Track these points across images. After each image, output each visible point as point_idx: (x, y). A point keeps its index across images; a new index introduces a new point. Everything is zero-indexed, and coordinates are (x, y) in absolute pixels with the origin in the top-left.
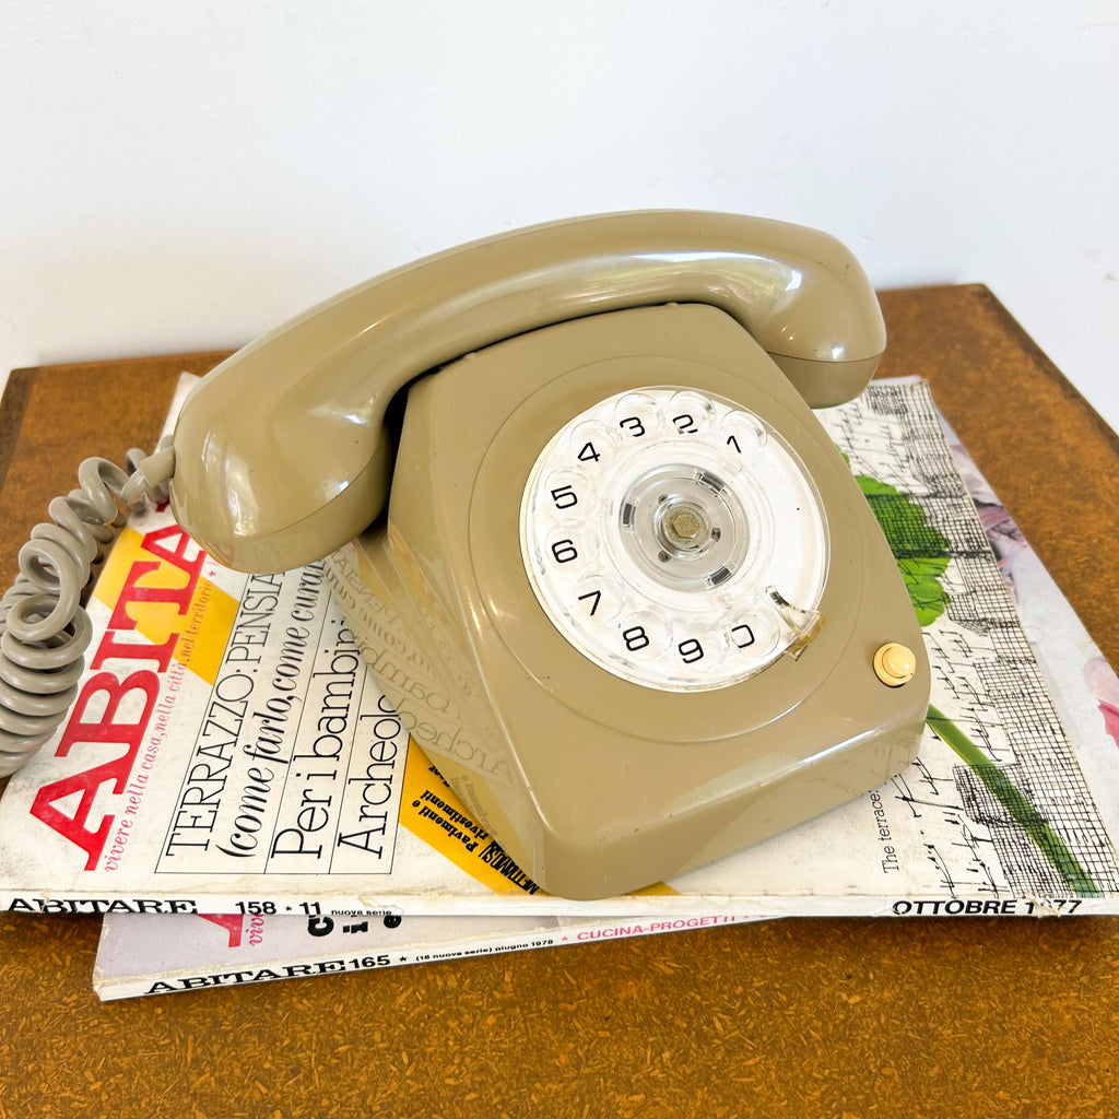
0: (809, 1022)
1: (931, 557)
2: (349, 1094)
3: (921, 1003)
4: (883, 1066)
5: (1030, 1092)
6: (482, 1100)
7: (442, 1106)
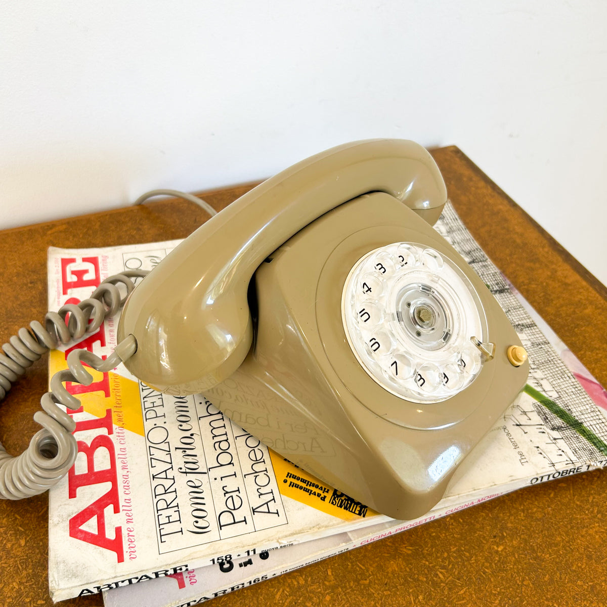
3: (531, 543)
4: (523, 580)
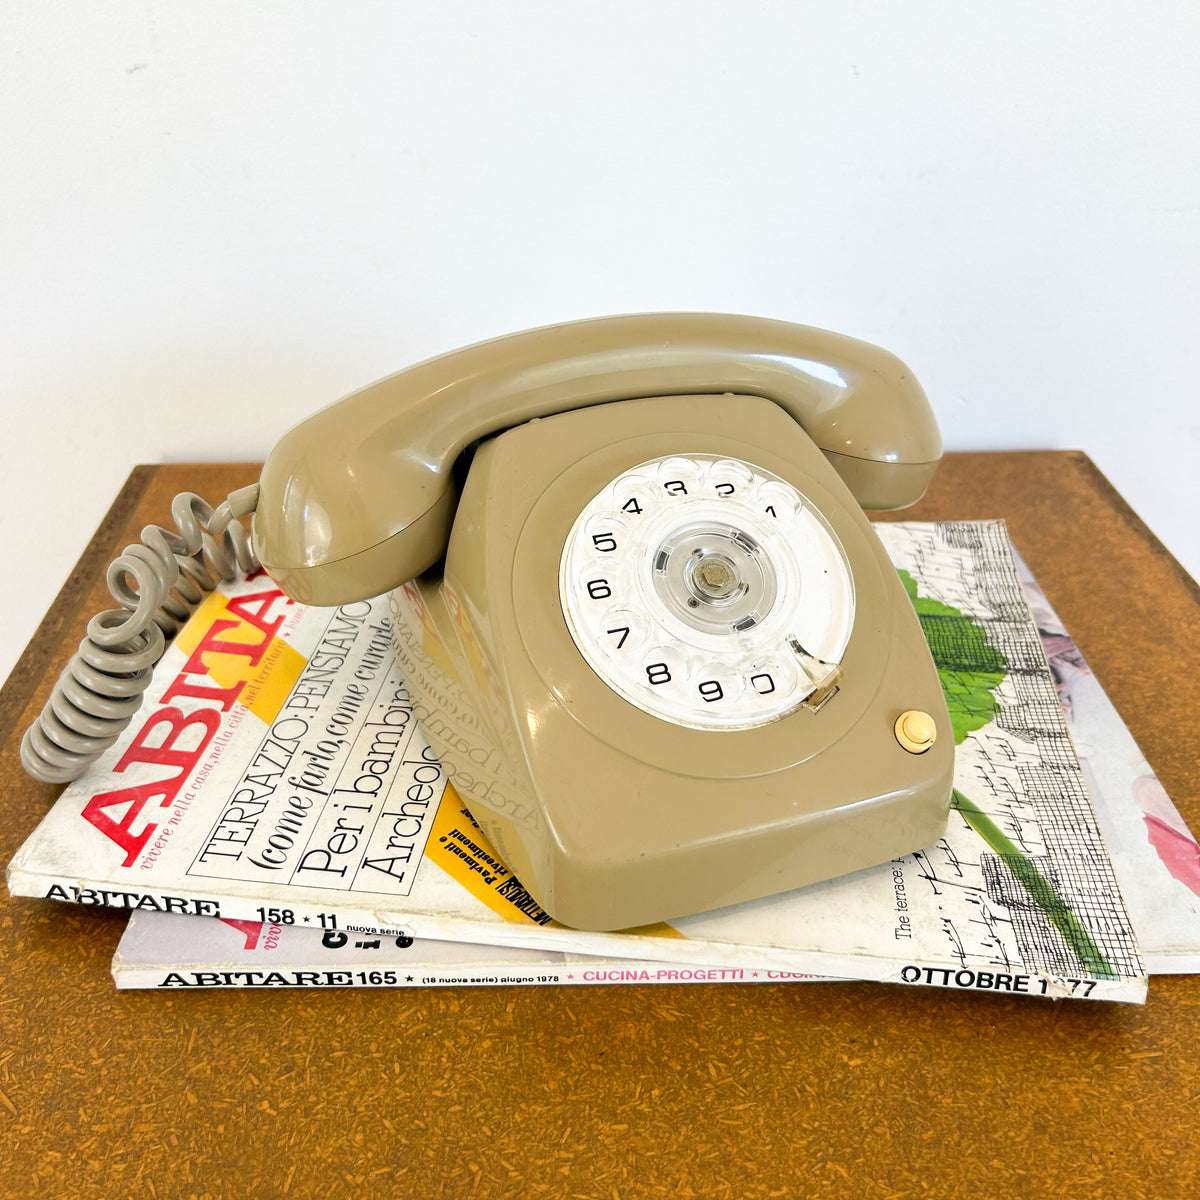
0: (805, 1078)
1: (986, 671)
2: (337, 1094)
3: (923, 1072)
4: (876, 1125)
5: (1026, 1164)
6: (466, 1112)
7: (425, 1114)
